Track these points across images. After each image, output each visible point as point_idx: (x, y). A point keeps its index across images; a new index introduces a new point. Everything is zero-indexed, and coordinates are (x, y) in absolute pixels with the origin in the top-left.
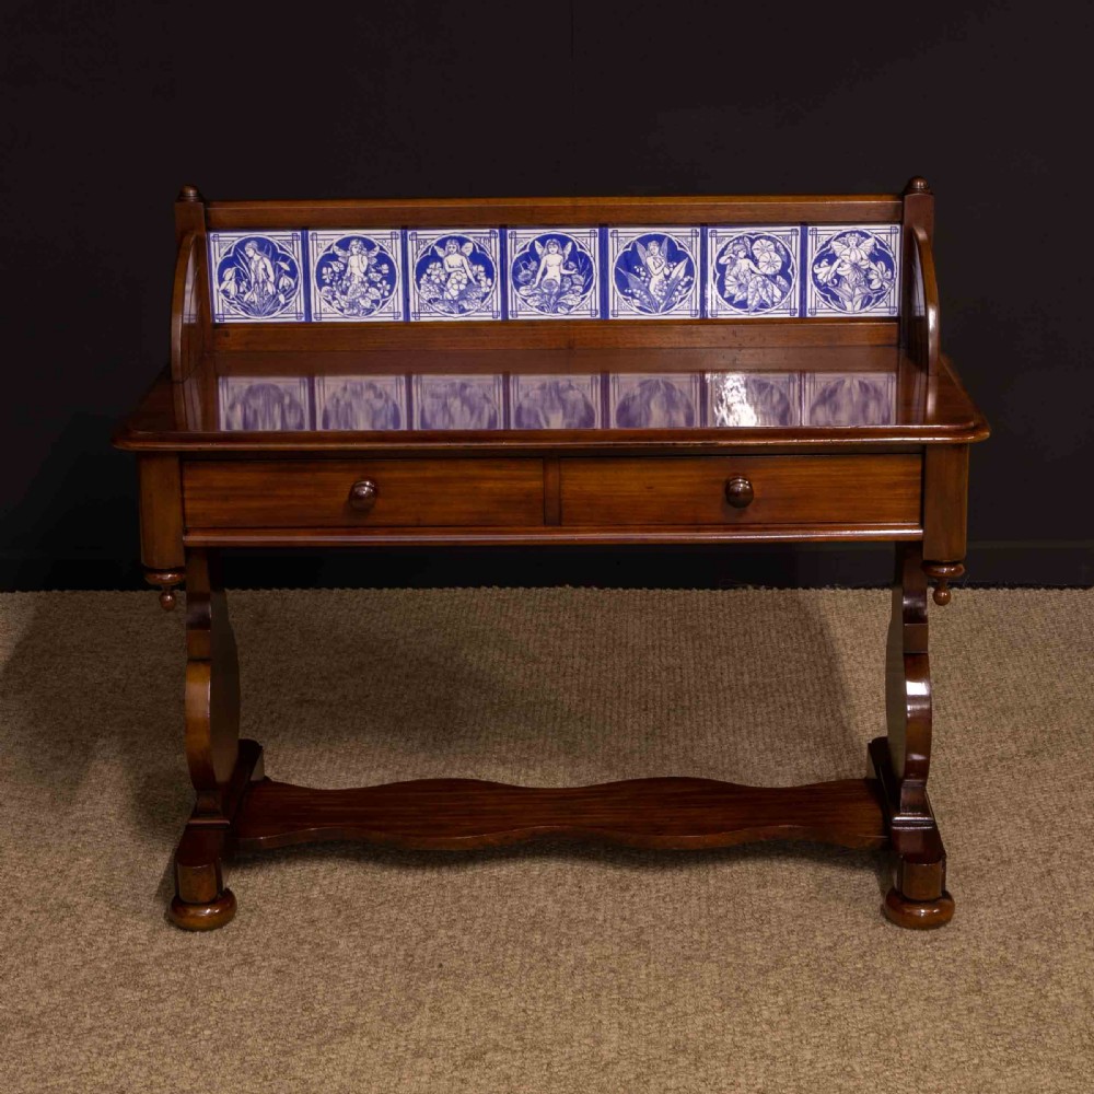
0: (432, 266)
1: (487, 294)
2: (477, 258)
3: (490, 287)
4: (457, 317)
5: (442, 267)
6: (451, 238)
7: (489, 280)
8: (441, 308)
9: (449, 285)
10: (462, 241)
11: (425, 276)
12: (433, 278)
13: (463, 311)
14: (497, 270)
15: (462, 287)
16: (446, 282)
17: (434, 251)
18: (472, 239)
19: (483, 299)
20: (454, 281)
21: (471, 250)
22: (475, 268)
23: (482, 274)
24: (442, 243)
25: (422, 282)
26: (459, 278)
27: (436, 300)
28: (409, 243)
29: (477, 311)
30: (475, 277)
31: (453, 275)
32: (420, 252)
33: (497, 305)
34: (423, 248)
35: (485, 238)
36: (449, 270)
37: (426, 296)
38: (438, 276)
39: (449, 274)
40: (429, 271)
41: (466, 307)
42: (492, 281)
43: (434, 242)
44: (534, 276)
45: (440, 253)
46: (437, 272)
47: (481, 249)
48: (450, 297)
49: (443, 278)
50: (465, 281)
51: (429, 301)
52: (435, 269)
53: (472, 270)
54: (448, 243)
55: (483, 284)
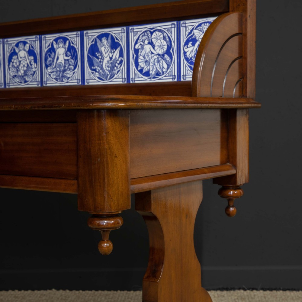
0: (14, 58)
1: (34, 72)
2: (31, 52)
3: (36, 68)
4: (23, 85)
5: (18, 58)
6: (21, 42)
7: (36, 64)
8: (18, 80)
9: (20, 67)
10: (25, 43)
11: (11, 63)
12: (14, 64)
13: (26, 82)
14: (38, 58)
15: (25, 69)
16: (19, 66)
17: (14, 50)
18: (29, 42)
19: (33, 75)
20: (22, 65)
21: (28, 48)
22: (30, 58)
23: (33, 61)
24: (17, 45)
25: (10, 66)
26: (24, 64)
27: (15, 76)
28: (5, 45)
29: (31, 82)
30: (30, 63)
31: (22, 62)
32: (10, 50)
33: (39, 79)
34: (10, 47)
35: (34, 41)
36: (20, 59)
37: (12, 74)
38: (16, 63)
39: (20, 62)
40: (13, 60)
41: (27, 79)
42: (37, 65)
43: (14, 44)
44: (53, 61)
45: (17, 51)
46: (15, 61)
47: (32, 47)
48: (21, 75)
49: (18, 64)
50: (26, 65)
51: (13, 77)
52: (15, 59)
53: (29, 59)
54: (20, 45)
55: (33, 67)
